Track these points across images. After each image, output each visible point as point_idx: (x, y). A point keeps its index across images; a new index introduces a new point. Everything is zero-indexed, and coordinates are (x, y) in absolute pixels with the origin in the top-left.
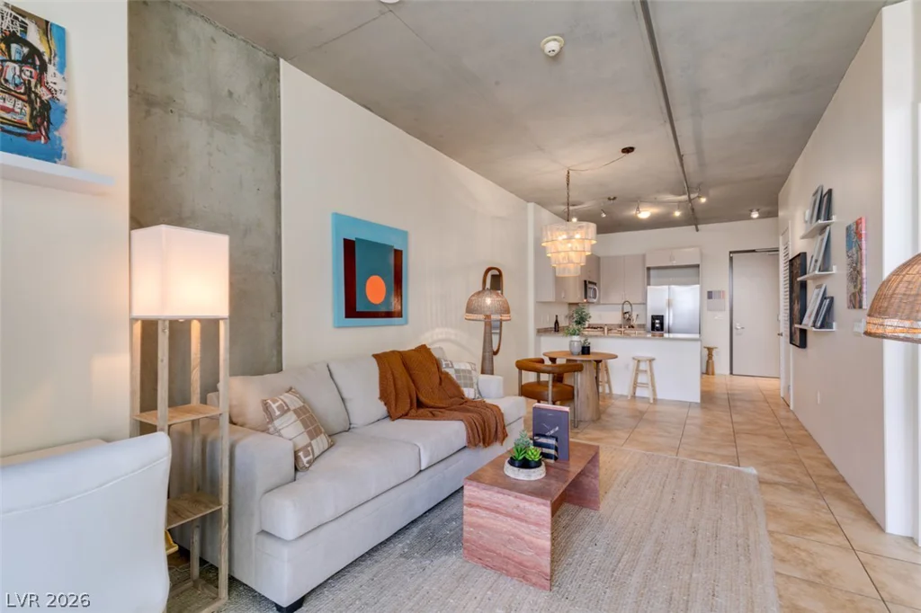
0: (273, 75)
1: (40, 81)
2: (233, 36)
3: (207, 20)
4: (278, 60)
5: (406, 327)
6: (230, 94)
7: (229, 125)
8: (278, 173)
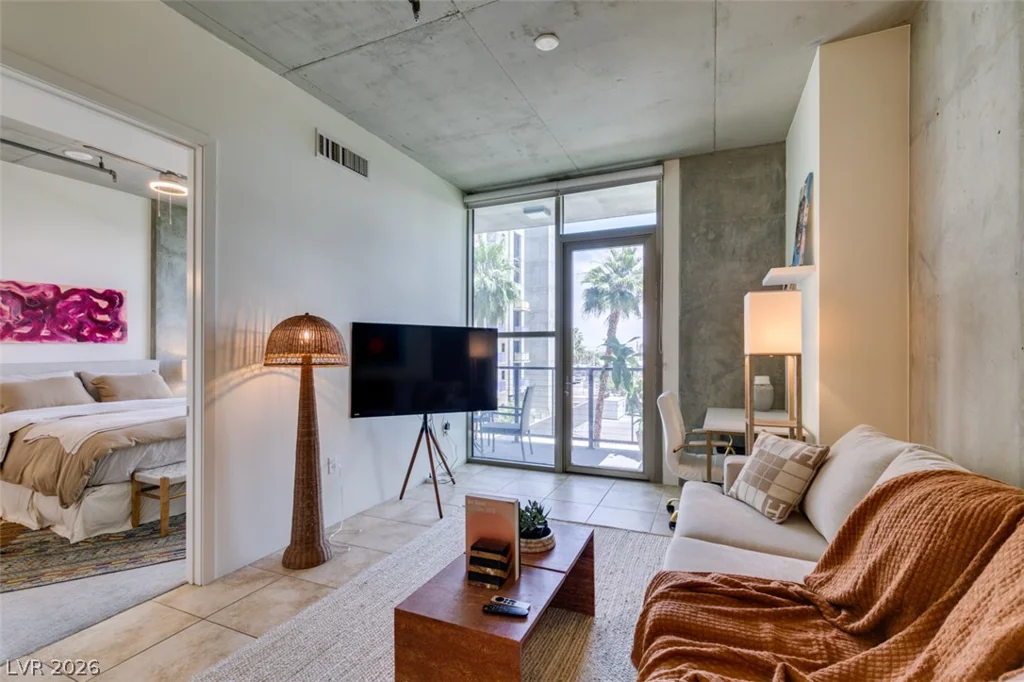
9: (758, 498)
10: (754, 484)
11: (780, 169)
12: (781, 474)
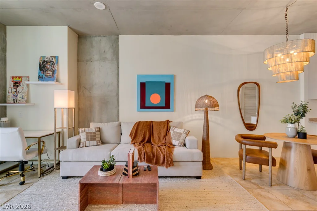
0: (117, 40)
1: (54, 67)
2: (105, 36)
3: (99, 36)
4: (118, 36)
5: (173, 112)
6: (105, 51)
7: (105, 59)
8: (118, 68)
9: (95, 143)
10: (91, 140)
11: (5, 36)
12: (96, 135)
